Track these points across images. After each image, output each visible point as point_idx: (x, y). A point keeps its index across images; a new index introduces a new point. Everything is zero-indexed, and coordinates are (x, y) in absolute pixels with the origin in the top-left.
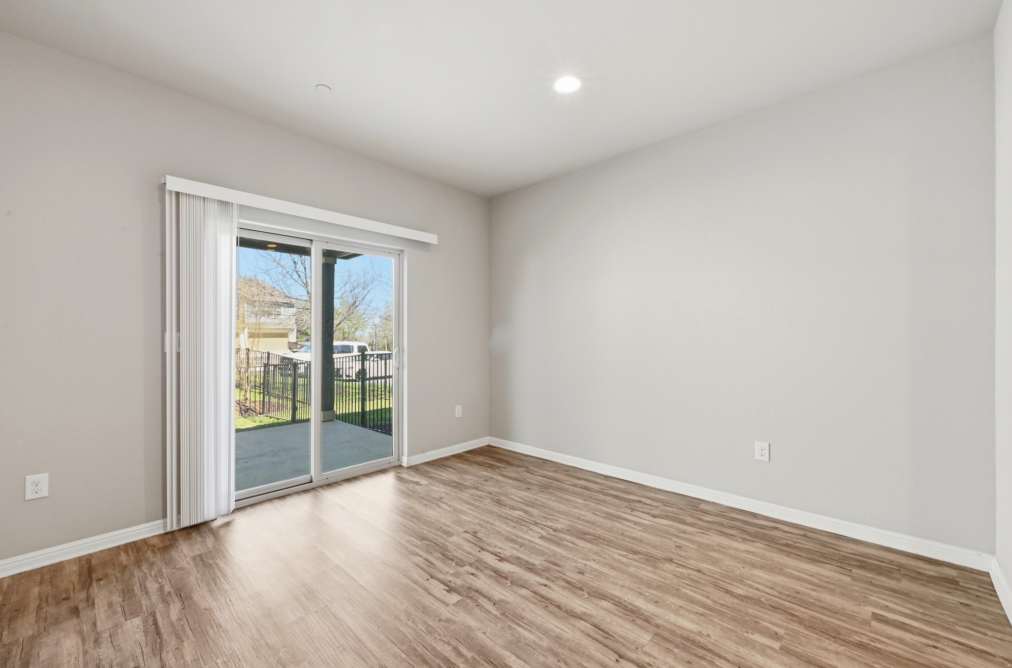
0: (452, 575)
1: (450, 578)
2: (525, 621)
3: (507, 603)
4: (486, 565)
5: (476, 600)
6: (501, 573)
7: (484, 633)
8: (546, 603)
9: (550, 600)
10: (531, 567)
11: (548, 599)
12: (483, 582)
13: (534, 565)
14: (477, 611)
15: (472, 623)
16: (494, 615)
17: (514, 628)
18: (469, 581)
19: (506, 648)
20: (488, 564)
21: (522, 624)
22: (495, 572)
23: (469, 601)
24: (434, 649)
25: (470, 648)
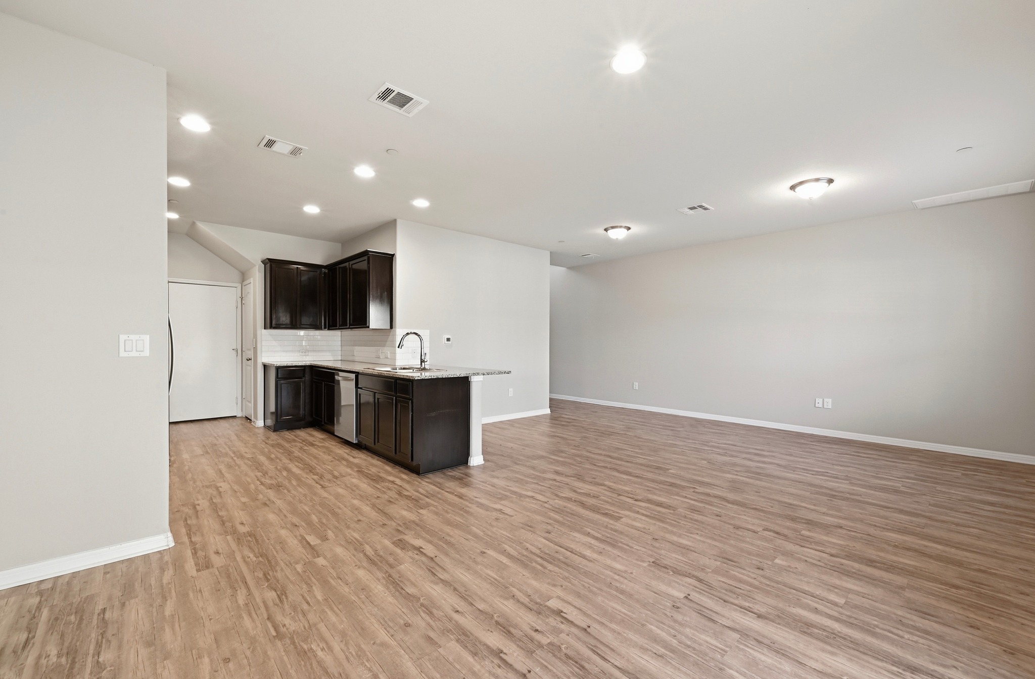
0: (561, 632)
1: (563, 627)
2: (489, 581)
3: (501, 596)
4: (520, 644)
5: (531, 601)
6: (502, 631)
7: (523, 575)
8: (465, 594)
9: (460, 596)
10: (462, 638)
11: (462, 597)
12: (525, 620)
13: (458, 641)
14: (530, 592)
15: (534, 583)
16: (515, 588)
17: (500, 577)
18: (541, 622)
19: (508, 566)
20: (518, 646)
21: (492, 580)
22: (509, 632)
23: (538, 601)
24: (560, 568)
25: (534, 568)
